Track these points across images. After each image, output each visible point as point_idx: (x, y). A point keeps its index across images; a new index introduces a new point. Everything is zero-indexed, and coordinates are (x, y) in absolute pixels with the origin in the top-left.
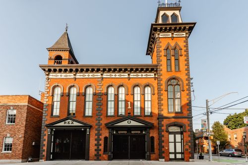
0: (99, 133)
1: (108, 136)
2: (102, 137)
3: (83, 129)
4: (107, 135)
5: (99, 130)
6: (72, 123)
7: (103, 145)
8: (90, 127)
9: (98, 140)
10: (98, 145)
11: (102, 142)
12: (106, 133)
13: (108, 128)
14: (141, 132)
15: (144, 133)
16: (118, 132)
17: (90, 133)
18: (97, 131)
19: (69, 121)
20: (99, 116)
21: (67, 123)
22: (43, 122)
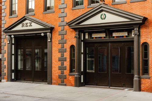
0: (63, 38)
1: (75, 44)
2: (67, 47)
3: (42, 34)
4: (74, 42)
5: (63, 34)
6: (31, 26)
7: (68, 60)
8: (52, 29)
9: (62, 51)
10: (62, 60)
11: (67, 55)
12: (72, 39)
13: (75, 29)
14: (128, 34)
15: (133, 36)
16: (91, 36)
17: (51, 39)
18: (60, 36)
19: (27, 21)
20: (62, 10)
21: (25, 25)
22: (3, 26)
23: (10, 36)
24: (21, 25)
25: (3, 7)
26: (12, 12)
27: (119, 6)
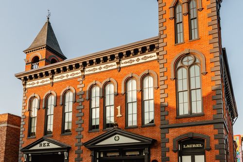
0: (79, 157)
3: (59, 153)
5: (79, 153)
6: (48, 145)
8: (69, 149)
13: (91, 149)
14: (140, 153)
15: (144, 154)
16: (106, 154)
17: (68, 157)
18: (77, 155)
19: (45, 142)
20: (79, 133)
21: (43, 145)
22: (20, 146)
23: (28, 154)
24: (39, 145)
25: (21, 130)
26: (30, 134)
27: (131, 130)
